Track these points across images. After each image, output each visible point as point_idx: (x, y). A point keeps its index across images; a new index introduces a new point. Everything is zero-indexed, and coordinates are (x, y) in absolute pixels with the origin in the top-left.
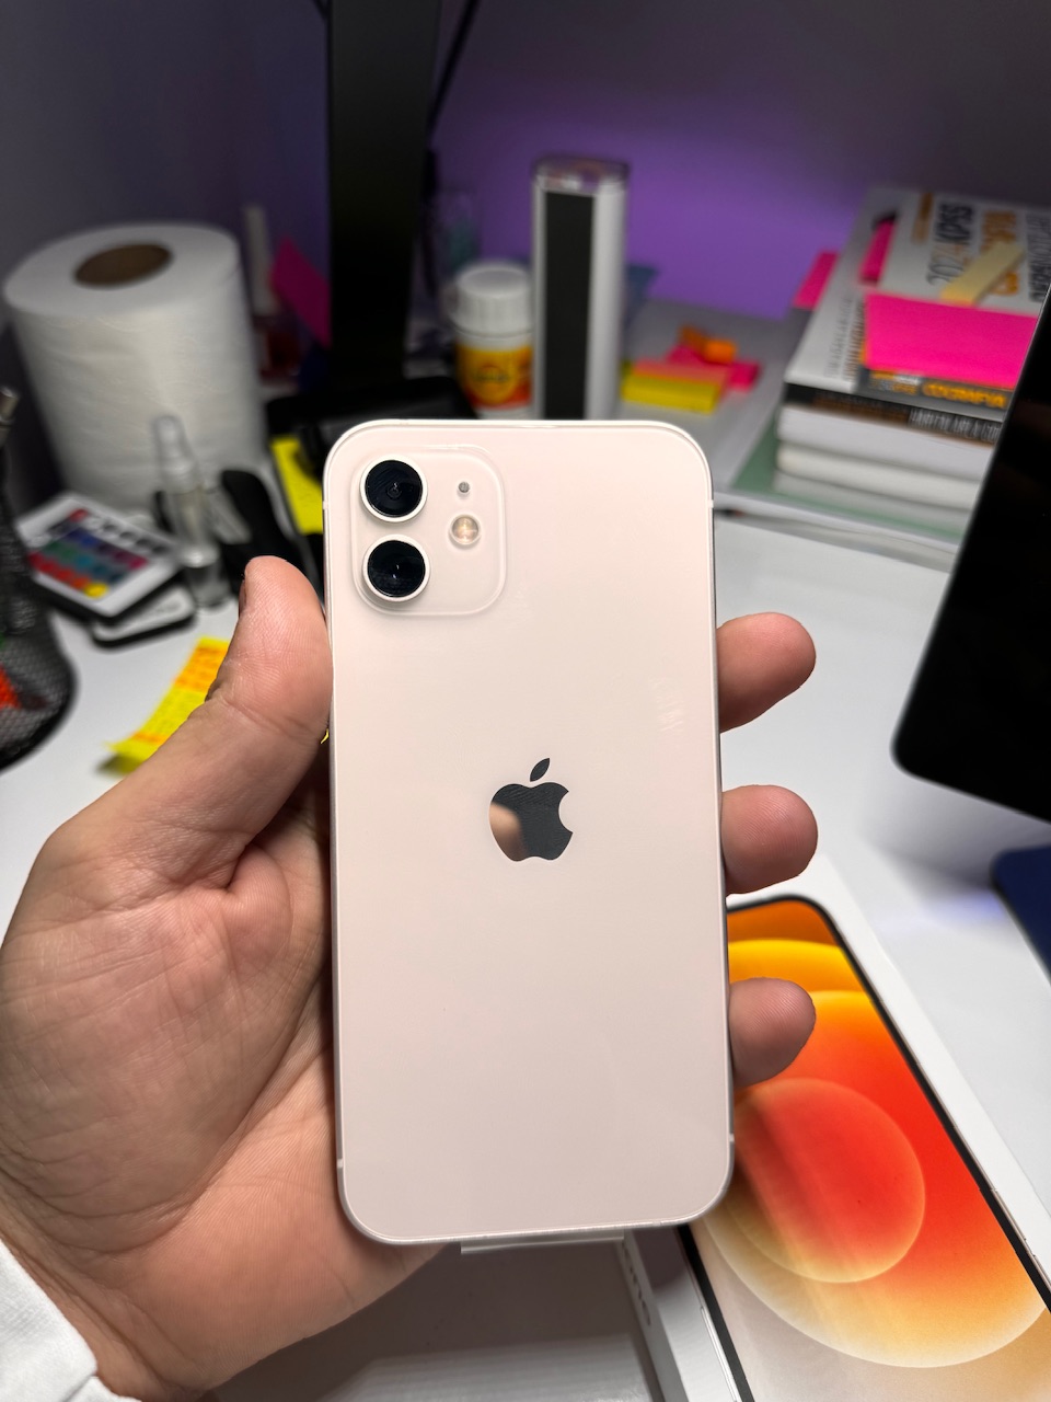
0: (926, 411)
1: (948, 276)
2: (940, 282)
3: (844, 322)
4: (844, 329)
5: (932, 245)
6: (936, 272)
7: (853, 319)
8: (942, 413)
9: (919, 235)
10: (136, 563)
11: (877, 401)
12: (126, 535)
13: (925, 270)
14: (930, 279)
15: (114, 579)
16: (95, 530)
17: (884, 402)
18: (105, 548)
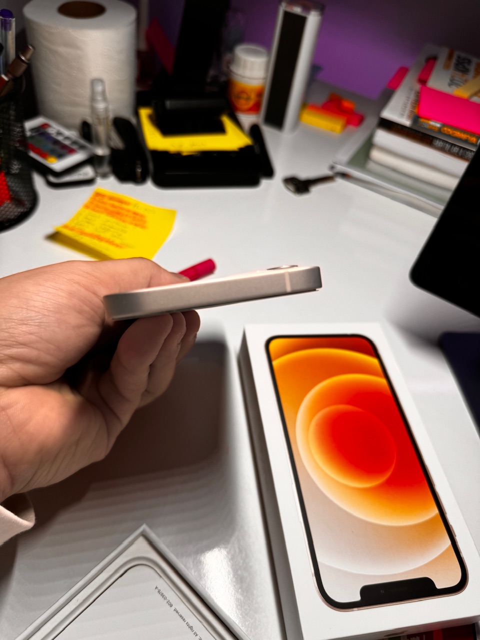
0: (440, 140)
1: (457, 85)
2: (454, 87)
3: (408, 98)
4: (408, 100)
5: (451, 71)
6: (452, 83)
7: (412, 97)
8: (447, 142)
9: (447, 67)
10: (71, 151)
11: (419, 132)
12: (67, 138)
13: (448, 81)
14: (450, 85)
15: (60, 156)
16: (53, 134)
17: (422, 133)
18: (56, 142)
